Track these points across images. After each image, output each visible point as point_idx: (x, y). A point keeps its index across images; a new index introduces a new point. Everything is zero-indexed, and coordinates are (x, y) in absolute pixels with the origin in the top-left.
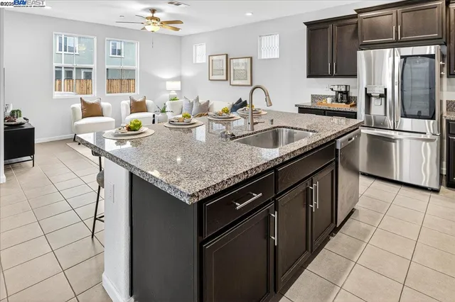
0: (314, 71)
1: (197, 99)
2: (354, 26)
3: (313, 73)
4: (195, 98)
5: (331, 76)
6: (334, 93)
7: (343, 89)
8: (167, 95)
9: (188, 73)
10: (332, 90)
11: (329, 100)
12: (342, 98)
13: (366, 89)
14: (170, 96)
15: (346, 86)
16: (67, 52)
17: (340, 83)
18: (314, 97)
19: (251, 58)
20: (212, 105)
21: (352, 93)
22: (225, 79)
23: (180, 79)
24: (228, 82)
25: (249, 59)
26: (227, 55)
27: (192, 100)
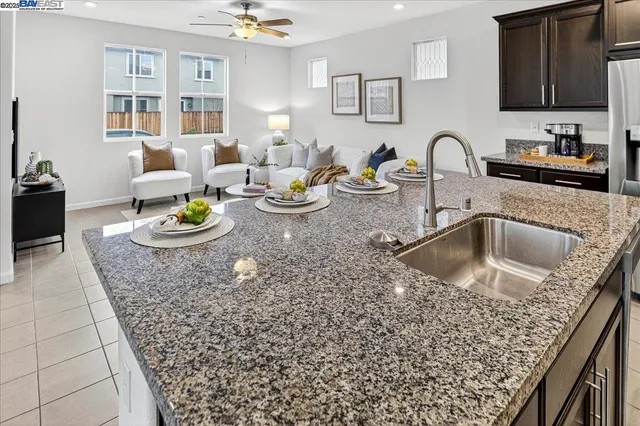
0: (512, 99)
1: (315, 144)
3: (510, 104)
4: (311, 142)
5: (547, 108)
6: (551, 138)
7: (572, 132)
8: (268, 138)
9: (301, 103)
10: (549, 132)
11: (542, 150)
12: (569, 148)
14: (274, 138)
15: (577, 126)
16: (140, 75)
17: (564, 121)
18: (511, 145)
19: (400, 79)
20: (338, 153)
21: (588, 138)
22: (358, 112)
23: (288, 111)
24: (363, 117)
25: (397, 81)
26: (360, 75)
27: (307, 145)
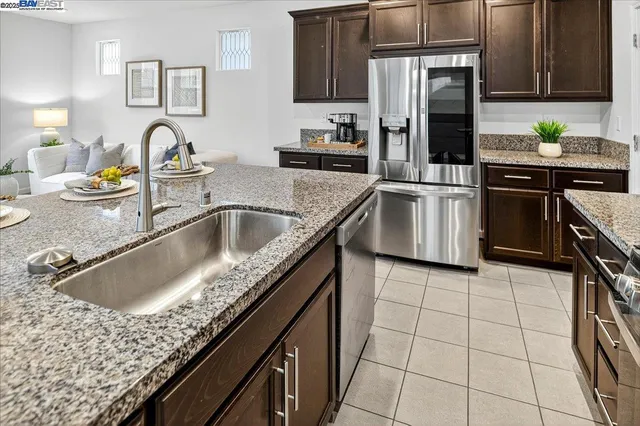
0: (305, 92)
1: (100, 142)
2: (363, 22)
3: (302, 96)
4: (95, 139)
5: (330, 99)
6: (334, 127)
7: (348, 121)
8: (36, 136)
9: (85, 92)
10: (332, 121)
11: (327, 137)
12: (346, 134)
13: (381, 119)
14: (42, 137)
15: (352, 115)
17: (342, 110)
18: (305, 133)
19: (204, 69)
20: (130, 152)
21: (361, 126)
22: (157, 103)
23: (70, 105)
24: (163, 109)
25: (200, 69)
26: (161, 63)
27: (87, 143)
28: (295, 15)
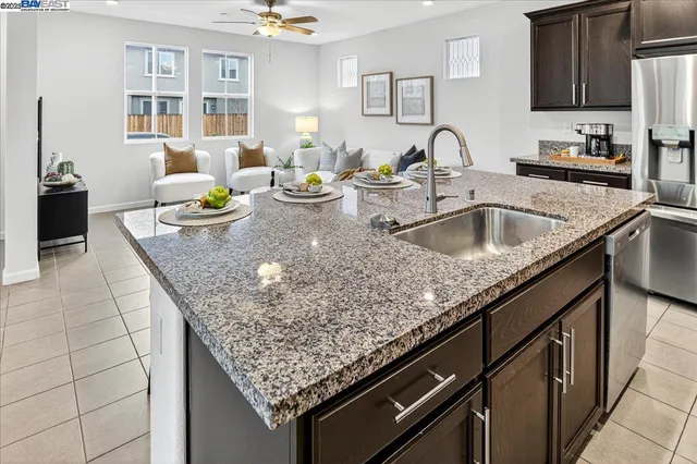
0: (543, 100)
1: (344, 145)
2: (624, 14)
3: (542, 103)
4: (340, 144)
5: (578, 107)
6: (583, 139)
7: (602, 132)
8: (296, 140)
9: (330, 103)
10: (580, 132)
11: (573, 151)
12: (598, 148)
13: (650, 131)
14: (301, 141)
15: (607, 125)
16: (160, 75)
17: (594, 121)
18: (543, 145)
19: (432, 78)
20: (367, 156)
21: (619, 139)
22: (388, 113)
23: (317, 113)
24: (394, 118)
25: (429, 79)
26: (391, 74)
27: (335, 148)
28: (533, 16)
